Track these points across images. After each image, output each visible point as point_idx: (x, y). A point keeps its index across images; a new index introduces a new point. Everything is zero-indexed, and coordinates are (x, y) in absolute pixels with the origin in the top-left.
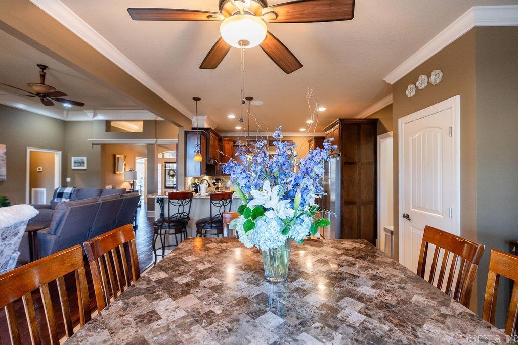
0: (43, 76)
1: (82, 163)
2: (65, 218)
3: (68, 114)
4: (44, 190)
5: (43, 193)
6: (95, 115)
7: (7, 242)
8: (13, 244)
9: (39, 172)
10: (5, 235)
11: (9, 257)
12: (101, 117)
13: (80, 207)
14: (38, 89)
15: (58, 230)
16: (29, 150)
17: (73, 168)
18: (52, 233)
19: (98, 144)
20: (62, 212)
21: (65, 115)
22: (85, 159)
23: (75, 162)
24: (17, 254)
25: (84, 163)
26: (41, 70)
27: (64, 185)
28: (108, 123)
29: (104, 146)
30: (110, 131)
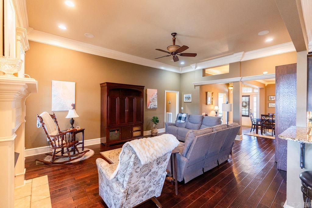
0: (174, 41)
1: (189, 98)
2: (193, 145)
3: (182, 69)
4: (171, 113)
5: (171, 115)
6: (196, 67)
7: (160, 166)
8: (163, 167)
9: (169, 103)
10: (159, 161)
11: (161, 176)
12: (199, 68)
13: (203, 136)
14: (172, 49)
15: (188, 154)
16: (166, 91)
17: (184, 101)
18: (184, 155)
19: (198, 86)
20: (191, 140)
21: (181, 70)
22: (190, 95)
23: (185, 98)
24: (165, 174)
25: (190, 98)
26: (173, 37)
27: (180, 111)
28: (204, 70)
29: (201, 86)
30: (205, 76)
